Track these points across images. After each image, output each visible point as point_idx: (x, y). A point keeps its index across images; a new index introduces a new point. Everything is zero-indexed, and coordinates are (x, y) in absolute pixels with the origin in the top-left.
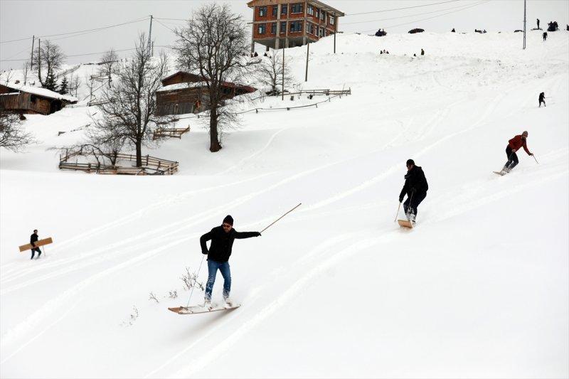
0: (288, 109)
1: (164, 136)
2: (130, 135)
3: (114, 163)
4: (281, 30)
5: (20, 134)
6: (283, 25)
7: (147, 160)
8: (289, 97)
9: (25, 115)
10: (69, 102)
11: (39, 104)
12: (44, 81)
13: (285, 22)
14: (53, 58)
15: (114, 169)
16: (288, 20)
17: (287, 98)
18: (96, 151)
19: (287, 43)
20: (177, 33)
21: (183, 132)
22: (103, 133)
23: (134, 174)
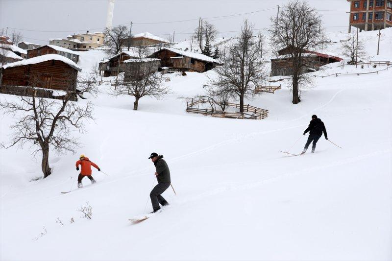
0: (358, 74)
1: (262, 91)
2: (236, 90)
3: (223, 109)
4: (369, 18)
5: (161, 87)
6: (370, 14)
7: (248, 108)
8: (360, 66)
9: (186, 72)
10: (218, 64)
11: (197, 65)
12: (203, 49)
13: (372, 12)
14: (210, 33)
15: (223, 114)
16: (374, 11)
17: (359, 66)
18: (211, 101)
19: (373, 27)
20: (272, 20)
21: (276, 89)
22: (216, 89)
23: (235, 118)
